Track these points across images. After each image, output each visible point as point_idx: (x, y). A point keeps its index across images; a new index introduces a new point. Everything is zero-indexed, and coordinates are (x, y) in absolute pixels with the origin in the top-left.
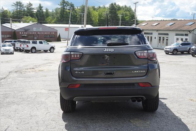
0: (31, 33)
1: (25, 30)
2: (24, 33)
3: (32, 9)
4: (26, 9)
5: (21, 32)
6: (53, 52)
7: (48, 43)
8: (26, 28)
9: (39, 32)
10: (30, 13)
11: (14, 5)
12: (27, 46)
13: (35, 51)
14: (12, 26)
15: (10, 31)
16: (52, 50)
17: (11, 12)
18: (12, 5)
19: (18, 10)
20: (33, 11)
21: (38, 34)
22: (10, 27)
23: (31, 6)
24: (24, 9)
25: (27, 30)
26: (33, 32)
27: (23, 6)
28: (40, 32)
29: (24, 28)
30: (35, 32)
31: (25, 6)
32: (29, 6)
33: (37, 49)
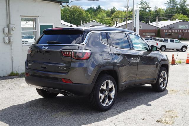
0: (175, 31)
1: (170, 28)
2: (168, 31)
3: (186, 6)
4: (179, 6)
5: (166, 30)
6: (185, 51)
7: (180, 41)
8: (170, 26)
9: (184, 30)
10: (183, 10)
11: (167, 3)
12: (157, 44)
13: (164, 49)
14: (158, 24)
15: (155, 29)
16: (184, 49)
17: (164, 10)
18: (166, 3)
19: (171, 7)
20: (187, 8)
21: (183, 32)
22: (156, 26)
23: (185, 3)
24: (177, 6)
25: (172, 28)
26: (178, 30)
27: (176, 3)
28: (186, 30)
29: (169, 26)
30: (179, 30)
31: (178, 3)
32: (183, 3)
33: (167, 48)
